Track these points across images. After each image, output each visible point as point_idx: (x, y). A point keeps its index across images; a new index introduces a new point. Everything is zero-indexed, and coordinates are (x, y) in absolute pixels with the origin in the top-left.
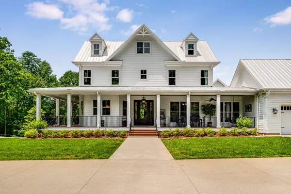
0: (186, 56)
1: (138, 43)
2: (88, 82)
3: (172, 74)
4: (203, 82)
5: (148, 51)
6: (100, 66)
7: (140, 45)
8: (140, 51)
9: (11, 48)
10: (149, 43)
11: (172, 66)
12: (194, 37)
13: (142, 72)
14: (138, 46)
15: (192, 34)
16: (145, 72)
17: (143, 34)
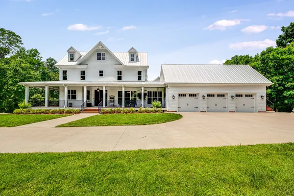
0: (129, 62)
1: (98, 53)
2: (65, 78)
3: (120, 73)
4: (139, 79)
5: (104, 59)
6: (73, 68)
7: (99, 54)
8: (99, 59)
9: (40, 56)
10: (105, 54)
11: (120, 68)
12: (135, 50)
13: (100, 72)
14: (98, 55)
15: (132, 48)
16: (102, 72)
17: (100, 48)
